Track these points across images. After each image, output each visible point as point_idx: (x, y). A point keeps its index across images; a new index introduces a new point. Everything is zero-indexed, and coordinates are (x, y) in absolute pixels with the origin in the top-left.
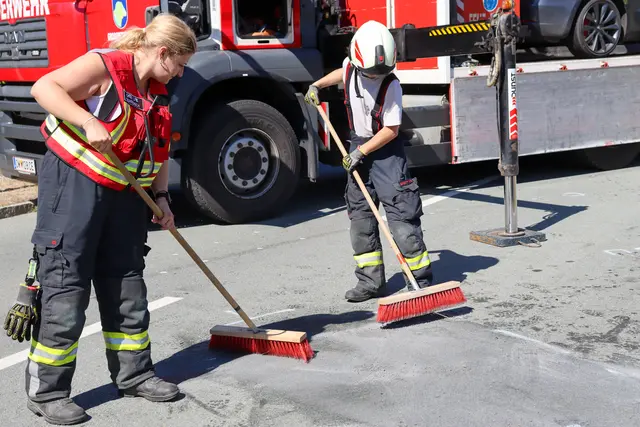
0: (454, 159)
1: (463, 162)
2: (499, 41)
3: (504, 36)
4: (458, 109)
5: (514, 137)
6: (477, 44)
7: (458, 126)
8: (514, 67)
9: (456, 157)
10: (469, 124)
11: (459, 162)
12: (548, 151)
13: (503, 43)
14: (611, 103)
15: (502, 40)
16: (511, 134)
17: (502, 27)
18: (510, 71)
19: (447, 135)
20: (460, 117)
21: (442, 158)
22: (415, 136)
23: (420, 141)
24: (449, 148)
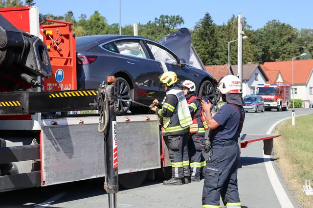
0: (42, 183)
1: (48, 185)
2: (107, 103)
3: (110, 100)
4: (45, 147)
5: (116, 166)
6: (90, 104)
7: (46, 159)
8: (115, 120)
9: (44, 182)
10: (52, 158)
11: (46, 185)
12: (98, 177)
13: (109, 104)
14: (132, 144)
15: (109, 102)
16: (114, 165)
17: (109, 94)
18: (114, 123)
19: (37, 167)
20: (46, 153)
21: (34, 182)
22: (13, 167)
23: (16, 171)
24: (39, 176)
